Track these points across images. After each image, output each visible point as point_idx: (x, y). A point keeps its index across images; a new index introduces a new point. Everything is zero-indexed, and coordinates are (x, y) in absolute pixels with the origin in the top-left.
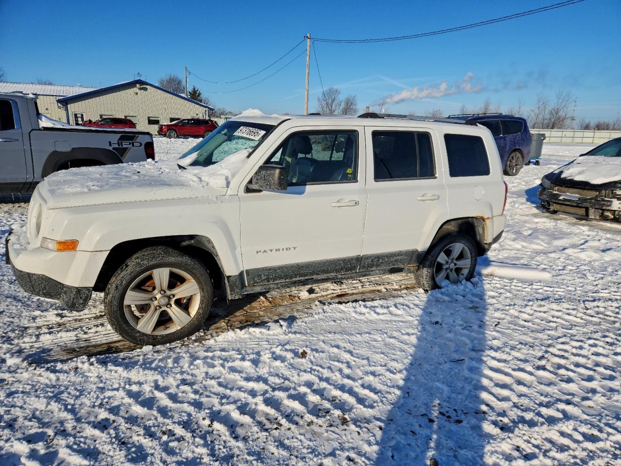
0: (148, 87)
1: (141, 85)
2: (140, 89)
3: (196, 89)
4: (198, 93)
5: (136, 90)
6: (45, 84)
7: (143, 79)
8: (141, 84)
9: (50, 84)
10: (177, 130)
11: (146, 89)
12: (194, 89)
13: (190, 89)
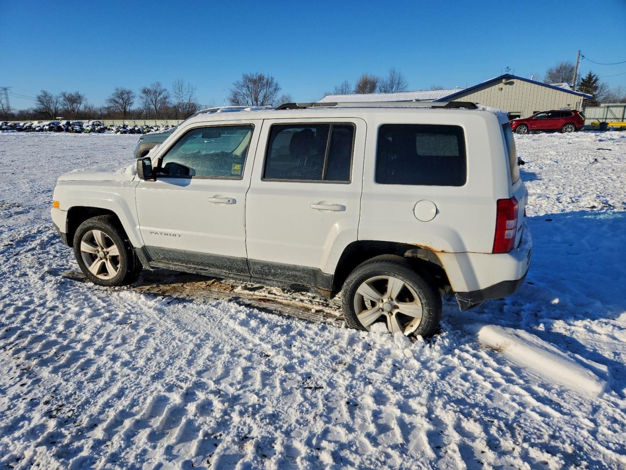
0: (515, 80)
1: (507, 80)
2: (506, 84)
3: (592, 75)
4: (594, 79)
5: (501, 85)
6: (436, 89)
7: (510, 73)
8: (508, 78)
9: (441, 89)
10: (529, 125)
11: (512, 83)
12: (590, 75)
13: (584, 76)
